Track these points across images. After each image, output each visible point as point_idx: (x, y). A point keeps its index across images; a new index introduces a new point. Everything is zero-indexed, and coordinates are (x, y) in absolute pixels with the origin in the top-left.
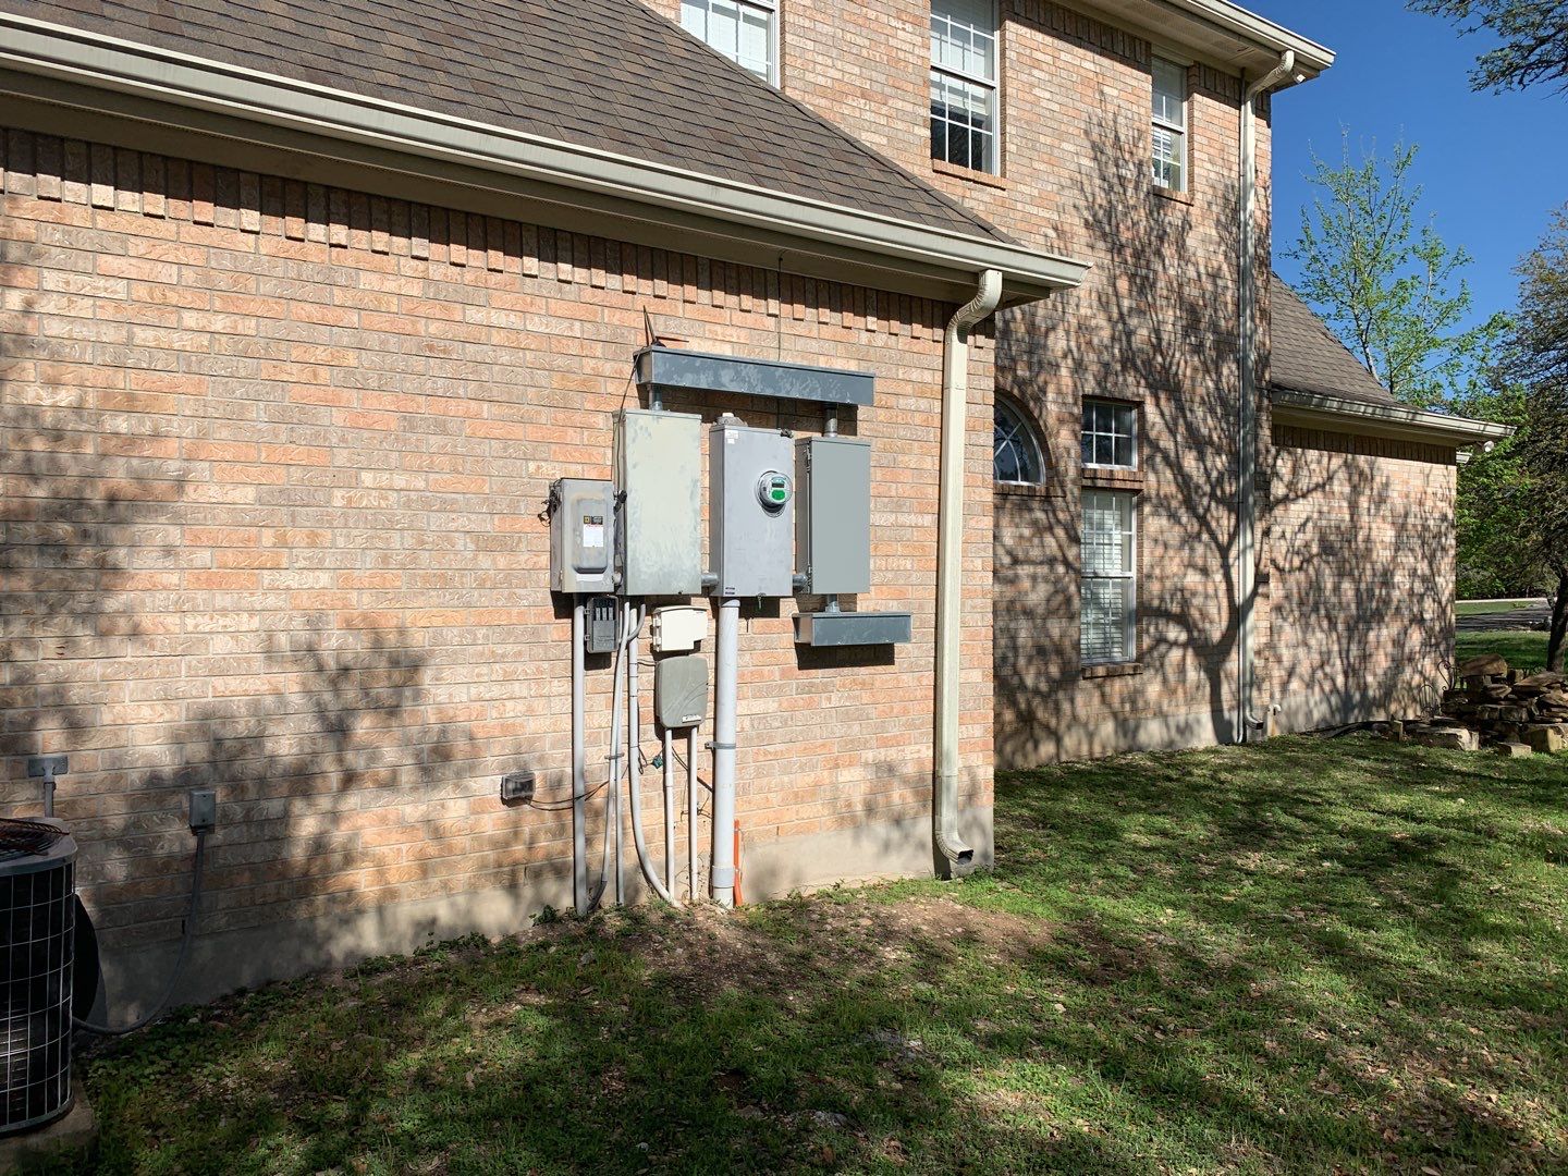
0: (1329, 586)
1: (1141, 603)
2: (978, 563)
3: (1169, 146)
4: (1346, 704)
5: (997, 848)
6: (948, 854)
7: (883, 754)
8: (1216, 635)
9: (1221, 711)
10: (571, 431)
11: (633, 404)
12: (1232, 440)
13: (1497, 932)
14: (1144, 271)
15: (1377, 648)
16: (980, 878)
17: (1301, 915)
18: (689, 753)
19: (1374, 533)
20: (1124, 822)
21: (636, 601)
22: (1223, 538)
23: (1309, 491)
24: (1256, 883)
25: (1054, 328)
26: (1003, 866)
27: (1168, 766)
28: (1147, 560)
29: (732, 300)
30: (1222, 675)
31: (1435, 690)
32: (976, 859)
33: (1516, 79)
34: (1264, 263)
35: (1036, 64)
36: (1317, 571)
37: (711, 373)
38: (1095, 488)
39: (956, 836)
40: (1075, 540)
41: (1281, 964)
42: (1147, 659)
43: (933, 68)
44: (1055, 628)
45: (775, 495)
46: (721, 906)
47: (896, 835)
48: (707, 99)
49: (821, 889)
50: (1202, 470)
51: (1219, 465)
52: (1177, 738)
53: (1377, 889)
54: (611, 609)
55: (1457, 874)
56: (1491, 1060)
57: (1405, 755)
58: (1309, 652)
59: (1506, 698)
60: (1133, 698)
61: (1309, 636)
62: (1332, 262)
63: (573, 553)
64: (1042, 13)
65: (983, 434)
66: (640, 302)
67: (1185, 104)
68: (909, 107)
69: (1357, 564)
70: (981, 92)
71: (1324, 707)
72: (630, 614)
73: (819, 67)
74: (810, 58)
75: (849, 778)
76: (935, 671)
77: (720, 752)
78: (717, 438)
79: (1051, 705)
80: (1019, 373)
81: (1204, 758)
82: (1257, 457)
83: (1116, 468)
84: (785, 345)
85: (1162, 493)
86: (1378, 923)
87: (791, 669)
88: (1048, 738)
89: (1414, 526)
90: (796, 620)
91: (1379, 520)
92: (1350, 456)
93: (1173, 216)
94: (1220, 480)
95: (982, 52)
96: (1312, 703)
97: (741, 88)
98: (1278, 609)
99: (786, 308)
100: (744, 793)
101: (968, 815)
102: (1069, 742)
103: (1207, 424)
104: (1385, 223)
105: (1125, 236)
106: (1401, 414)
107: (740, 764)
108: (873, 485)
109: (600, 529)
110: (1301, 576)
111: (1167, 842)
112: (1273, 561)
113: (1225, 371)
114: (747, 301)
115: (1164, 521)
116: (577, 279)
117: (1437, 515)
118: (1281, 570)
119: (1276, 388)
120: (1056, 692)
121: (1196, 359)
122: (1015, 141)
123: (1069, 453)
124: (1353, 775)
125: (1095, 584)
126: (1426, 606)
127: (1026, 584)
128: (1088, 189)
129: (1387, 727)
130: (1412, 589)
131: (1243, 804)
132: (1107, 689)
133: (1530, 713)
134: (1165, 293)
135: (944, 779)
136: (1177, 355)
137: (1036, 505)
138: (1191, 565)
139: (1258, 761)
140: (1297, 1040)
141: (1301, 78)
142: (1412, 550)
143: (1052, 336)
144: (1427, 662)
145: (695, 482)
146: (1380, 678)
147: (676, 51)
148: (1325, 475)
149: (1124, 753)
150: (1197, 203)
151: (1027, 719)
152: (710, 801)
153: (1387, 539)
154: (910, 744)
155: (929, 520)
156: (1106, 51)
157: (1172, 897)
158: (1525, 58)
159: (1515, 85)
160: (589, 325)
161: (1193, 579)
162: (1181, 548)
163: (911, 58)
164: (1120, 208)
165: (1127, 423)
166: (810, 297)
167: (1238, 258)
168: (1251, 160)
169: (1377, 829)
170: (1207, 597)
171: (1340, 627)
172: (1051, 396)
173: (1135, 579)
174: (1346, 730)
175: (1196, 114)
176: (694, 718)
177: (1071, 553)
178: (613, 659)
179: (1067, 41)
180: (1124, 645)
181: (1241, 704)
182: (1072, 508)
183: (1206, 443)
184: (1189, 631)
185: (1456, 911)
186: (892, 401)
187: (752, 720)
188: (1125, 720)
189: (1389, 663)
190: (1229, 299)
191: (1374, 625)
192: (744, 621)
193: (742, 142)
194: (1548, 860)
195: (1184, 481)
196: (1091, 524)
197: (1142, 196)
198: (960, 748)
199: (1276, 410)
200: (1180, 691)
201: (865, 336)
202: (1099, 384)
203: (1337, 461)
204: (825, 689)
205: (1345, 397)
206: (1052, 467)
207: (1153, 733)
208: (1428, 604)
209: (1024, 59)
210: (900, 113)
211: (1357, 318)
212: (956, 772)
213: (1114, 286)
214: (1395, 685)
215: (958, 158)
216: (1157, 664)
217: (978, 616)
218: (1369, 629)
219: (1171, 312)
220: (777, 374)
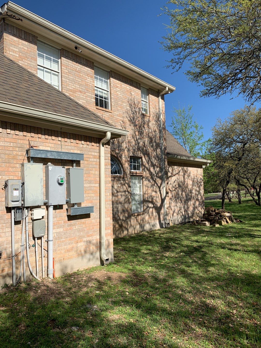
0: (180, 194)
1: (143, 199)
2: (108, 194)
3: (145, 105)
4: (185, 218)
5: (114, 257)
6: (103, 260)
7: (88, 239)
8: (159, 205)
9: (161, 221)
10: (10, 168)
11: (26, 161)
12: (160, 165)
13: (213, 265)
14: (141, 130)
15: (190, 206)
16: (111, 264)
17: (176, 265)
18: (41, 243)
19: (188, 182)
20: (141, 248)
21: (27, 208)
22: (159, 185)
23: (175, 175)
24: (168, 259)
25: (123, 142)
26: (116, 261)
27: (150, 234)
28: (144, 190)
29: (50, 137)
30: (160, 213)
31: (201, 214)
32: (109, 260)
33: (208, 95)
34: (164, 129)
35: (117, 87)
36: (178, 191)
37: (45, 154)
38: (133, 175)
39: (105, 256)
40: (130, 187)
41: (172, 278)
42: (145, 211)
43: (95, 87)
44: (126, 206)
45: (61, 181)
46: (50, 278)
47: (91, 257)
48: (43, 93)
49: (74, 271)
50: (154, 171)
51: (158, 170)
52: (152, 227)
53: (191, 258)
54: (21, 210)
55: (206, 253)
56: (212, 293)
57: (196, 228)
58: (177, 207)
59: (214, 215)
60: (143, 220)
61: (177, 204)
62: (178, 128)
63: (11, 197)
64: (118, 76)
65: (108, 166)
66: (27, 138)
67: (148, 96)
68: (90, 95)
69: (185, 189)
70: (106, 92)
71: (181, 219)
72: (26, 211)
73: (70, 85)
74: (68, 83)
75: (80, 245)
76: (100, 218)
77: (49, 242)
78: (47, 168)
79: (126, 223)
80: (116, 151)
81: (157, 232)
82: (165, 168)
83: (137, 171)
84: (63, 147)
85: (147, 176)
86: (191, 266)
87: (66, 221)
88: (125, 230)
89: (196, 181)
90: (67, 210)
91: (189, 180)
92: (183, 167)
93: (146, 119)
94: (158, 173)
95: (106, 84)
96: (178, 218)
97: (52, 90)
98: (171, 199)
99: (63, 139)
100: (55, 251)
101: (108, 250)
102: (130, 230)
103: (155, 162)
104: (187, 120)
105: (137, 123)
106: (191, 159)
107: (54, 244)
108: (84, 178)
109: (18, 191)
110: (175, 192)
111: (150, 252)
112: (169, 189)
113: (158, 151)
114: (53, 138)
115: (147, 182)
116: (12, 133)
117: (200, 178)
118: (171, 191)
119: (168, 154)
120: (127, 220)
121: (152, 148)
122: (113, 103)
123: (127, 168)
124: (186, 233)
125: (134, 196)
126: (199, 197)
127: (120, 197)
128: (129, 113)
129: (193, 222)
130: (196, 193)
131: (165, 242)
132: (138, 218)
133: (218, 218)
134: (145, 135)
135: (102, 243)
136: (148, 147)
137: (121, 179)
138: (153, 191)
139: (168, 231)
140: (176, 294)
141: (169, 92)
142: (196, 186)
143: (123, 144)
144: (200, 208)
145: (41, 179)
146: (191, 212)
147: (36, 81)
148: (178, 171)
149: (142, 232)
150: (151, 117)
151: (121, 226)
152: (47, 254)
153: (191, 184)
154: (94, 236)
155: (97, 185)
156: (131, 85)
157: (151, 264)
158: (209, 92)
159: (207, 96)
160: (15, 144)
161: (154, 194)
162: (151, 187)
163: (90, 84)
164: (136, 117)
165: (139, 162)
166: (68, 137)
167: (159, 128)
168: (161, 108)
169: (191, 245)
170: (156, 197)
171: (183, 202)
172: (123, 156)
173: (142, 194)
174: (185, 223)
175: (150, 98)
176: (42, 235)
177: (129, 189)
178: (22, 222)
179: (123, 82)
180: (140, 208)
181: (165, 219)
182: (129, 180)
183: (155, 165)
184: (153, 205)
185: (205, 261)
186: (88, 159)
187: (57, 234)
188: (142, 224)
189: (193, 209)
190: (158, 136)
191: (189, 201)
192: (54, 211)
193: (52, 103)
194: (222, 248)
195: (151, 174)
196: (133, 183)
197: (140, 115)
198: (106, 235)
199: (168, 158)
200: (152, 217)
201: (81, 145)
202: (133, 154)
203: (180, 168)
204: (74, 225)
205: (181, 155)
206: (124, 171)
207: (147, 227)
208: (199, 196)
209: (114, 86)
210: (88, 96)
211: (183, 139)
212: (105, 241)
213: (135, 133)
214: (194, 213)
215: (102, 106)
216: (147, 212)
217: (109, 206)
218: (188, 202)
219: (147, 139)
220: (61, 154)
